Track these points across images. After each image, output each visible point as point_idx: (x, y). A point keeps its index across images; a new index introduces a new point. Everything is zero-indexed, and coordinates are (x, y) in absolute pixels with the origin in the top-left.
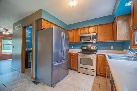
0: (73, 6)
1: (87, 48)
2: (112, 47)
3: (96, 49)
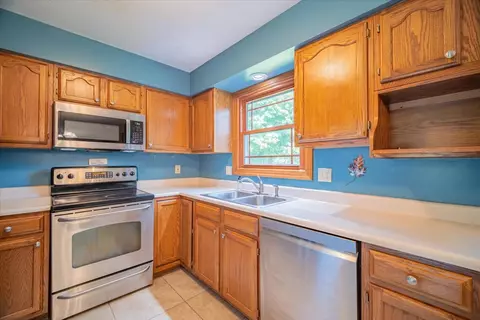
1: (90, 175)
2: (178, 169)
3: (134, 178)
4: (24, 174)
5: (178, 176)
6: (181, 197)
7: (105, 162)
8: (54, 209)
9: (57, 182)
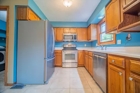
0: (68, 6)
1: (68, 46)
2: (85, 45)
3: (76, 47)
4: (60, 45)
5: (85, 47)
6: (84, 50)
7: (71, 43)
8: (63, 50)
9: (64, 47)
